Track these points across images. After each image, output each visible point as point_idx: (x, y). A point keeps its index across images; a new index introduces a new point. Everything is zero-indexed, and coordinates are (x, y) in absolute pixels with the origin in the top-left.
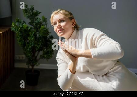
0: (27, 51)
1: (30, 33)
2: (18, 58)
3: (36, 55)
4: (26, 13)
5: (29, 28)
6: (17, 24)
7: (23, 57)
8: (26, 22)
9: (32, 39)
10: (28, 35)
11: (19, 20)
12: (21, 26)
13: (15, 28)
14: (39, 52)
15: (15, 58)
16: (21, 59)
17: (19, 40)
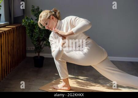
0: (34, 40)
1: (35, 27)
2: (29, 49)
3: (41, 44)
4: (33, 12)
5: (35, 23)
6: (26, 20)
7: (33, 48)
8: (33, 19)
9: (37, 31)
10: (35, 28)
11: (28, 18)
12: (29, 22)
13: (25, 24)
14: (43, 42)
15: (27, 49)
16: (32, 49)
17: (28, 32)
